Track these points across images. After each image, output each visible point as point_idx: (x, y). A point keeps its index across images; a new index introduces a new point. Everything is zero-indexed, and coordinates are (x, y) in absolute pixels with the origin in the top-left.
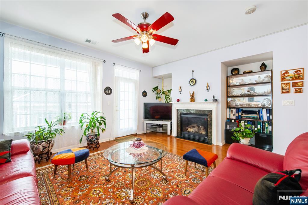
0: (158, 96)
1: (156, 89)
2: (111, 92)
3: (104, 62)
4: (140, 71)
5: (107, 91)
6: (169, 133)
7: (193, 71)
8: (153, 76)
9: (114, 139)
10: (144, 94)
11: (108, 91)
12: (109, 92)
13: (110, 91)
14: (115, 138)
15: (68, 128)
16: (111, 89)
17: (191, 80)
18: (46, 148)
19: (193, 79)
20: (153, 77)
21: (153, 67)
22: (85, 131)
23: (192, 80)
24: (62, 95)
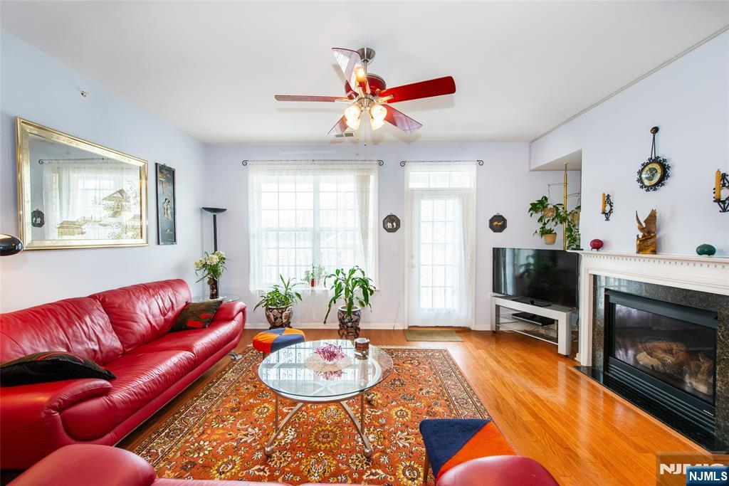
0: (547, 227)
1: (539, 206)
2: (397, 225)
3: (381, 163)
4: (480, 163)
5: (389, 225)
6: (563, 348)
7: (655, 130)
8: (532, 168)
9: (406, 328)
10: (496, 223)
11: (392, 223)
12: (393, 226)
13: (394, 224)
14: (409, 327)
15: (317, 292)
16: (399, 220)
17: (648, 164)
18: (277, 318)
19: (651, 161)
20: (532, 170)
21: (533, 141)
22: (331, 302)
23: (650, 166)
24: (316, 237)
